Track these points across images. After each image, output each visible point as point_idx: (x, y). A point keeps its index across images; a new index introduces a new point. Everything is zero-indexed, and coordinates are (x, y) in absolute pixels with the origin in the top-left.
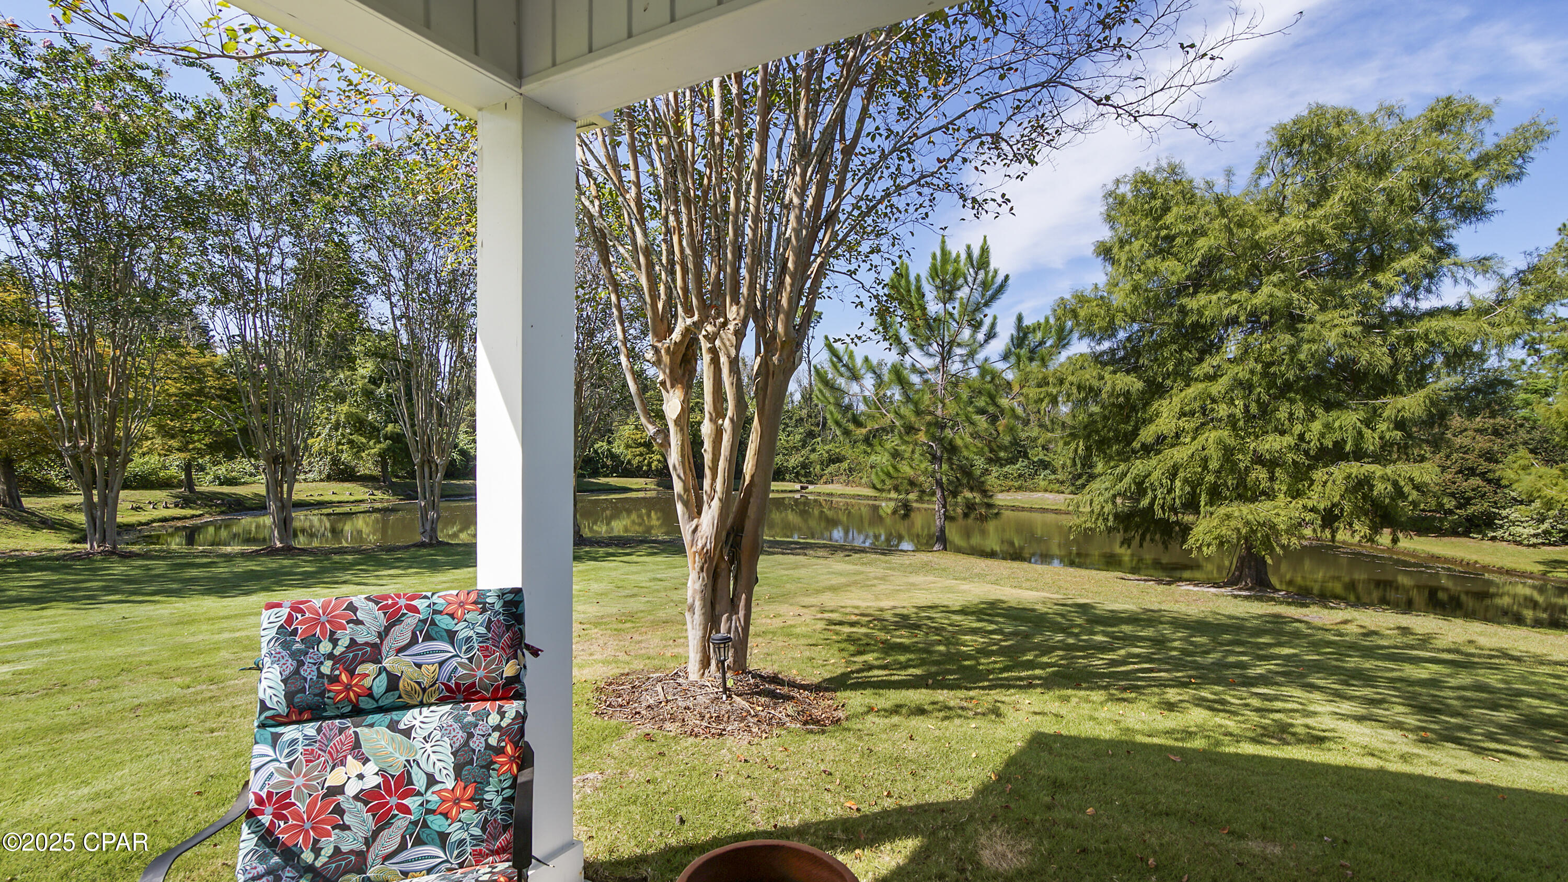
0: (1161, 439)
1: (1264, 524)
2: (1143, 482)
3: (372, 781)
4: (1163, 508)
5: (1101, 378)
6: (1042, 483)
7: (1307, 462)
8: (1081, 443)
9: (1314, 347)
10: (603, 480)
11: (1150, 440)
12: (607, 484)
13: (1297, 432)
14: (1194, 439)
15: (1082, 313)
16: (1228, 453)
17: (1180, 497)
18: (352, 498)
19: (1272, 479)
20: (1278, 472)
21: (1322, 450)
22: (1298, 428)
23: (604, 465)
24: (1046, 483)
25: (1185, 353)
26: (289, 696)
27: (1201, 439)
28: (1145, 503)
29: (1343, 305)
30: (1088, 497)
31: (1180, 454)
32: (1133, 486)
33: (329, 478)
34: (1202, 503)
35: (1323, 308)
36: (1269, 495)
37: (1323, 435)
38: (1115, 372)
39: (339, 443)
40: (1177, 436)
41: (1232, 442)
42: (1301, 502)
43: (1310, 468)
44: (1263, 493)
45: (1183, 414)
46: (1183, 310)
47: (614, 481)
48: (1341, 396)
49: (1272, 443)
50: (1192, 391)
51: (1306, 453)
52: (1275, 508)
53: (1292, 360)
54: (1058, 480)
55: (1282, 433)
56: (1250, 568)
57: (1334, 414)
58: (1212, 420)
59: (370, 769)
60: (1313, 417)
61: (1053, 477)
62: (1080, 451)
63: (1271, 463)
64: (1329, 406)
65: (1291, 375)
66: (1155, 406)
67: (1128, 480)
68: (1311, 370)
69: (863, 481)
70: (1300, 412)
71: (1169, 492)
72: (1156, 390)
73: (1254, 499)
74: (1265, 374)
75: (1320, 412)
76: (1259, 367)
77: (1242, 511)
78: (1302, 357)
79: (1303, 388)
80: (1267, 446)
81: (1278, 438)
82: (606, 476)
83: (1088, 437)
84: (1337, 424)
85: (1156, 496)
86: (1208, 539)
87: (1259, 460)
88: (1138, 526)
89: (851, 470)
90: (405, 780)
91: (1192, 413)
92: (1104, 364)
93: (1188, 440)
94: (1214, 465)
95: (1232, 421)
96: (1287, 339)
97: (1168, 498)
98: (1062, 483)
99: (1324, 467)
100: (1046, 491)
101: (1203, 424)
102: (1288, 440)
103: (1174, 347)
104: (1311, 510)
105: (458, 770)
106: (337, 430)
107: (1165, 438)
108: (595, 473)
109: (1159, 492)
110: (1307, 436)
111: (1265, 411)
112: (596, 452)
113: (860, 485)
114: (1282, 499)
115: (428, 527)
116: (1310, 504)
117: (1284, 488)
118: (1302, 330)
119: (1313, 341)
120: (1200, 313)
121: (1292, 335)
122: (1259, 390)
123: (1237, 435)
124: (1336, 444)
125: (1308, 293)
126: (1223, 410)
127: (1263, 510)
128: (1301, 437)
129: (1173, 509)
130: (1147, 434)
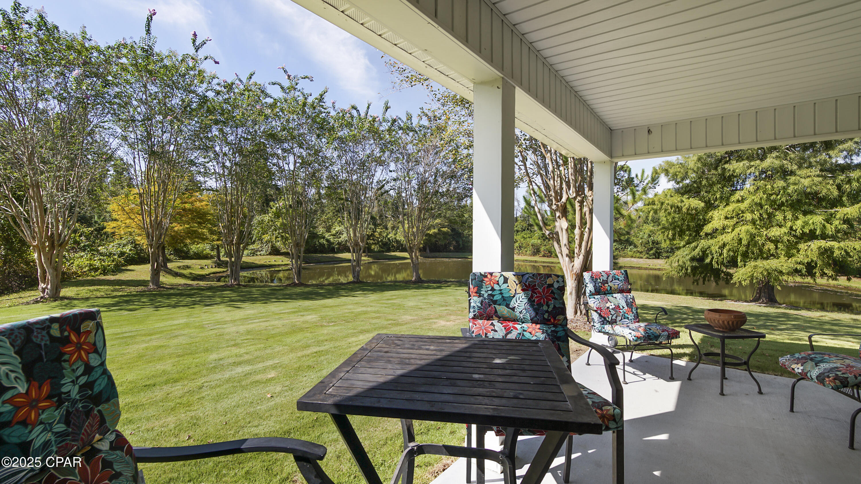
0: (715, 230)
1: (775, 270)
2: (706, 251)
3: (614, 306)
4: (717, 263)
5: (682, 201)
6: (630, 253)
7: (795, 241)
8: (670, 232)
9: (796, 187)
10: (393, 254)
11: (709, 231)
12: (395, 256)
13: (789, 226)
14: (733, 230)
15: (671, 171)
16: (752, 236)
17: (727, 258)
18: (283, 263)
19: (777, 248)
20: (780, 245)
21: (803, 234)
22: (789, 224)
23: (393, 246)
24: (632, 253)
25: (725, 188)
26: (595, 290)
27: (737, 230)
28: (708, 260)
29: (810, 166)
30: (677, 258)
31: (727, 238)
32: (700, 253)
33: (270, 254)
34: (739, 260)
35: (800, 167)
36: (776, 256)
37: (803, 227)
38: (689, 198)
39: (276, 237)
40: (724, 229)
41: (754, 231)
42: (794, 259)
43: (797, 243)
44: (772, 255)
45: (726, 218)
46: (724, 169)
47: (398, 254)
48: (811, 208)
49: (775, 232)
50: (730, 208)
51: (794, 236)
52: (780, 263)
53: (784, 192)
54: (638, 251)
55: (781, 226)
56: (765, 293)
57: (809, 217)
58: (743, 221)
59: (612, 304)
60: (797, 218)
61: (635, 250)
62: (670, 236)
63: (776, 241)
64: (805, 213)
65: (784, 199)
66: (710, 214)
67: (697, 250)
68: (795, 197)
69: (528, 252)
70: (789, 215)
71: (720, 255)
72: (710, 206)
73: (767, 258)
74: (768, 199)
75: (801, 216)
76: (765, 196)
77: (762, 264)
78: (790, 191)
79: (790, 205)
80: (773, 234)
81: (779, 229)
82: (394, 252)
83: (674, 229)
84: (811, 222)
85: (713, 258)
86: (744, 277)
87: (769, 239)
88: (701, 273)
89: (520, 247)
90: (619, 307)
91: (732, 218)
92: (683, 194)
93: (730, 230)
94: (745, 242)
95: (753, 222)
96: (781, 183)
97: (720, 258)
98: (641, 253)
99: (804, 242)
100: (632, 257)
101: (737, 223)
102: (784, 230)
103: (719, 186)
104: (800, 264)
105: (627, 305)
106: (276, 231)
107: (717, 230)
108: (389, 250)
109: (715, 255)
110: (794, 228)
111: (770, 216)
112: (389, 239)
113: (526, 255)
114: (783, 259)
115: (356, 275)
116: (799, 260)
117: (783, 253)
118: (790, 179)
119: (795, 184)
120: (734, 171)
121: (784, 181)
122: (766, 207)
123: (756, 228)
124: (810, 231)
125: (791, 161)
126: (748, 216)
127: (773, 263)
128: (791, 228)
129: (722, 263)
130: (708, 228)
